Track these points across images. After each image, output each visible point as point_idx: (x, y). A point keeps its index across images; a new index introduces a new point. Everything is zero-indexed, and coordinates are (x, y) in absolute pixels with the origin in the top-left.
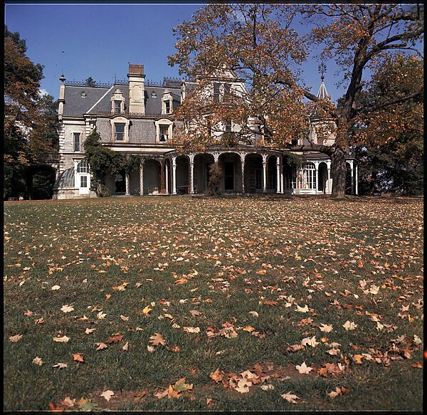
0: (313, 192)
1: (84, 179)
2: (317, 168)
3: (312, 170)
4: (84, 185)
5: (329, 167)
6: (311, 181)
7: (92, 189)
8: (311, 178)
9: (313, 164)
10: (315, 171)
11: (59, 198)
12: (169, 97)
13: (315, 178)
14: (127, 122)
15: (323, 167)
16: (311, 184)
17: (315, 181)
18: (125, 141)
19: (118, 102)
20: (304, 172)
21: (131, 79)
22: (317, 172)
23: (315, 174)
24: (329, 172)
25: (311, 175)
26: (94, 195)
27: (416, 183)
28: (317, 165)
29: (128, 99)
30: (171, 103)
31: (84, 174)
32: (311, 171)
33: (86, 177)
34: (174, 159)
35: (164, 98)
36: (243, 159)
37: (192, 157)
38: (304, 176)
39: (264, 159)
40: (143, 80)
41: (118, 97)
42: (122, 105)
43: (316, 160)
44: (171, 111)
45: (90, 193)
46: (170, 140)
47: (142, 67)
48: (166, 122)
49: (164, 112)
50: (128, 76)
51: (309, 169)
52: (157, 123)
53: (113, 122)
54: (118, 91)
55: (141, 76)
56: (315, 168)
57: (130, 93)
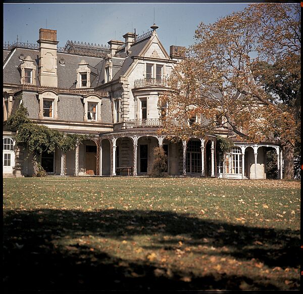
0: (239, 176)
1: (7, 157)
2: (243, 152)
3: (239, 154)
4: (7, 163)
5: (256, 152)
6: (237, 166)
7: (16, 169)
8: (237, 162)
9: (240, 149)
10: (241, 156)
12: (86, 69)
13: (241, 163)
14: (56, 98)
15: (249, 151)
16: (237, 169)
17: (241, 165)
18: (52, 118)
19: (28, 71)
20: (230, 156)
21: (43, 45)
22: (243, 157)
23: (241, 159)
24: (256, 157)
25: (237, 159)
28: (243, 149)
29: (39, 68)
30: (88, 75)
31: (8, 152)
32: (237, 155)
33: (9, 155)
34: (114, 141)
35: (81, 70)
37: (135, 139)
38: (231, 160)
39: (203, 144)
40: (55, 47)
41: (29, 64)
42: (33, 74)
43: (243, 144)
44: (88, 85)
45: (14, 173)
46: (98, 118)
47: (55, 32)
48: (95, 99)
49: (79, 85)
50: (39, 42)
51: (235, 153)
52: (86, 100)
53: (41, 97)
54: (29, 58)
55: (55, 43)
56: (241, 152)
57: (42, 61)
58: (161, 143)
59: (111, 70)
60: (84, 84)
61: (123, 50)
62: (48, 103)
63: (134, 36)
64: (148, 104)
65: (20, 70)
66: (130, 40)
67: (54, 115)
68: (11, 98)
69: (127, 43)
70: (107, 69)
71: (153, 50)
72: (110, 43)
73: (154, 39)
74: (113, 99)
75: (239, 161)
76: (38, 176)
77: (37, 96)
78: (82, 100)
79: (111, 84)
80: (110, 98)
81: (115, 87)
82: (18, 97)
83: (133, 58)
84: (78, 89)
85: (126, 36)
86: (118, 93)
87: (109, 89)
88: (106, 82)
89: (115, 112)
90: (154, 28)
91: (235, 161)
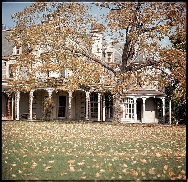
3: (131, 103)
6: (130, 112)
8: (130, 110)
9: (132, 99)
13: (133, 110)
16: (130, 115)
17: (133, 112)
20: (125, 105)
23: (133, 107)
24: (144, 105)
28: (135, 100)
36: (70, 95)
37: (32, 92)
38: (125, 109)
39: (87, 95)
43: (134, 95)
49: (15, 53)
51: (129, 103)
52: (7, 63)
56: (133, 102)
72: (42, 22)
75: (131, 109)
78: (5, 63)
84: (15, 56)
85: (48, 16)
91: (129, 109)
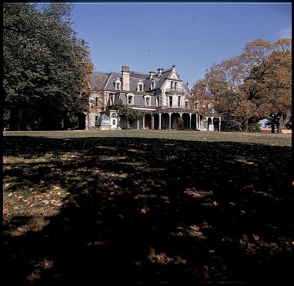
0: (205, 130)
1: (114, 121)
2: (207, 120)
4: (114, 124)
5: (212, 119)
7: (118, 126)
9: (205, 118)
11: (102, 129)
12: (141, 83)
14: (133, 95)
16: (205, 127)
17: (206, 125)
18: (132, 104)
19: (118, 84)
20: (202, 121)
21: (124, 73)
26: (120, 128)
27: (230, 127)
28: (207, 118)
29: (122, 83)
30: (143, 86)
31: (114, 119)
32: (204, 121)
34: (160, 114)
35: (139, 84)
36: (191, 116)
37: (170, 114)
38: (202, 123)
40: (129, 74)
41: (118, 81)
42: (120, 85)
44: (143, 90)
45: (117, 128)
46: (150, 104)
47: (129, 68)
48: (149, 96)
49: (139, 90)
50: (122, 72)
52: (145, 97)
53: (128, 95)
54: (118, 78)
55: (129, 72)
57: (124, 80)
58: (181, 116)
59: (154, 84)
60: (141, 90)
61: (157, 75)
62: (130, 98)
63: (162, 70)
64: (173, 99)
65: (114, 84)
66: (161, 71)
67: (133, 103)
68: (114, 95)
69: (159, 73)
70: (153, 83)
71: (173, 75)
72: (150, 72)
73: (174, 71)
74: (156, 96)
76: (129, 129)
77: (126, 95)
78: (143, 97)
79: (155, 90)
80: (154, 96)
81: (157, 91)
82: (118, 95)
83: (166, 79)
85: (159, 70)
86: (158, 94)
87: (154, 92)
88: (152, 89)
89: (157, 102)
90: (174, 66)
